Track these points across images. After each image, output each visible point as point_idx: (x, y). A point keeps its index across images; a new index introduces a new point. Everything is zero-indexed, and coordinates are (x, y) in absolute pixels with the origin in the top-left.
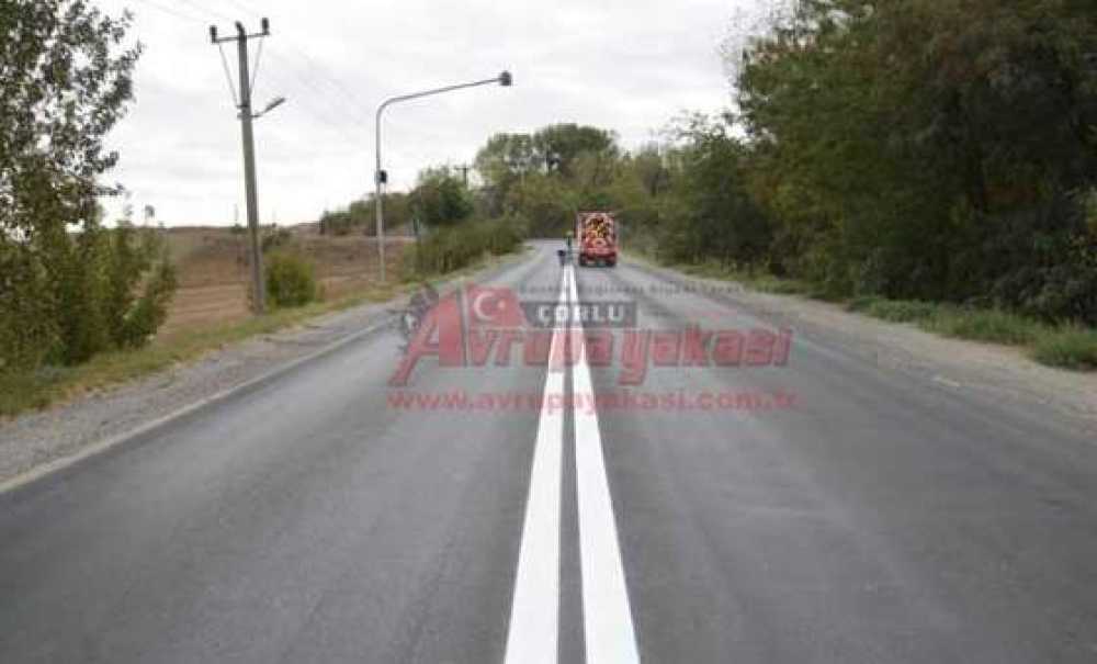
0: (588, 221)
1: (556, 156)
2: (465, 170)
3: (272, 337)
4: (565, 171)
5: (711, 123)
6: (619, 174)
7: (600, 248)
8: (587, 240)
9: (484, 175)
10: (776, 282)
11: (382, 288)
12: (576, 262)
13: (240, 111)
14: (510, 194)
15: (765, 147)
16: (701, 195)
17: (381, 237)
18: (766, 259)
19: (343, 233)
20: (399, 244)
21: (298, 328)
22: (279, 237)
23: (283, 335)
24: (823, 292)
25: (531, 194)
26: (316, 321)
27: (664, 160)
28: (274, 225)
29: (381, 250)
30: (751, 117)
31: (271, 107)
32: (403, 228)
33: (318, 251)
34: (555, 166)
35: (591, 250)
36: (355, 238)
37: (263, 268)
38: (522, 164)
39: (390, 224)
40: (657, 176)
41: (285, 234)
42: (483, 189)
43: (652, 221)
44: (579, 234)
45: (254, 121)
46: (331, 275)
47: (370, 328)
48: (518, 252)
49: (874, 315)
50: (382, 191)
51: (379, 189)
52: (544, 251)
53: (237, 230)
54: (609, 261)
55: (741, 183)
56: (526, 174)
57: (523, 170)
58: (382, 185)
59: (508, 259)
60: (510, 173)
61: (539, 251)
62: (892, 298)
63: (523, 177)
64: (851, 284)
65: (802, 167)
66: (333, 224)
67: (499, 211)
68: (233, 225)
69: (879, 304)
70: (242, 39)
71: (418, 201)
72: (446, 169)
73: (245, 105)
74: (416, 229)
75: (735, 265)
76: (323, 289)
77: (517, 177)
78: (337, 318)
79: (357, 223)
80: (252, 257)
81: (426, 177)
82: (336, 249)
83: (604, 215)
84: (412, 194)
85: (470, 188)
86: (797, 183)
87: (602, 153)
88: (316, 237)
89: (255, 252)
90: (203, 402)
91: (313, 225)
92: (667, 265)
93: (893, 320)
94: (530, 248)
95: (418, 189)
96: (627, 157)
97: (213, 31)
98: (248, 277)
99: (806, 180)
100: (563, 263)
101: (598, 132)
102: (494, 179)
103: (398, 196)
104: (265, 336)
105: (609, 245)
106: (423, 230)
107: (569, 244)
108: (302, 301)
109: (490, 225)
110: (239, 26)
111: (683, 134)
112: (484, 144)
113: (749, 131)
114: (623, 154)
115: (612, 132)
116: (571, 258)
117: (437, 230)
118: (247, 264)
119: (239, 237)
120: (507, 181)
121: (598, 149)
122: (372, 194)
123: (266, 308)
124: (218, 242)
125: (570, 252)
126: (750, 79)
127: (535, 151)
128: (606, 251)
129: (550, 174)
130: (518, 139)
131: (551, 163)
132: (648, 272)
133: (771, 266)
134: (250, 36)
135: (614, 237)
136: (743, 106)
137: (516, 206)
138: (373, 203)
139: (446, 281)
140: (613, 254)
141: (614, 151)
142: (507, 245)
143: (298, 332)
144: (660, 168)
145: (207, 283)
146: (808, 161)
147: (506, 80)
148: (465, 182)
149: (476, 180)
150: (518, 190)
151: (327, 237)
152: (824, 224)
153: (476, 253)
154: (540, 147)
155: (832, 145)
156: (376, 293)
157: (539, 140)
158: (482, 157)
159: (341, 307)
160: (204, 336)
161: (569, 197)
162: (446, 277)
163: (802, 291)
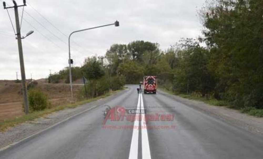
0: (147, 79)
1: (136, 53)
2: (102, 58)
3: (32, 122)
4: (139, 59)
5: (194, 42)
6: (159, 60)
7: (151, 87)
8: (147, 85)
9: (109, 60)
10: (217, 102)
11: (72, 103)
12: (143, 92)
13: (16, 36)
14: (119, 67)
15: (214, 50)
16: (189, 68)
17: (71, 84)
18: (213, 93)
19: (57, 82)
20: (78, 86)
21: (42, 118)
22: (34, 84)
23: (37, 121)
24: (233, 105)
25: (126, 67)
26: (49, 116)
27: (176, 54)
28: (31, 79)
29: (71, 88)
30: (209, 39)
31: (28, 35)
32: (80, 80)
33: (48, 89)
34: (136, 57)
35: (148, 89)
36: (61, 84)
37: (28, 96)
38: (123, 56)
39: (74, 79)
40: (173, 61)
41: (35, 83)
42: (109, 66)
43: (171, 78)
44: (144, 83)
45: (22, 40)
46: (53, 98)
47: (68, 119)
48: (122, 89)
49: (251, 115)
50: (71, 66)
51: (70, 65)
52: (132, 89)
53: (17, 81)
54: (154, 92)
55: (205, 64)
56: (125, 60)
57: (124, 58)
58: (71, 64)
59: (118, 92)
60: (119, 60)
61: (130, 89)
62: (258, 108)
63: (124, 61)
64: (243, 103)
65: (228, 58)
66: (53, 79)
67: (115, 74)
68: (16, 79)
69: (253, 111)
70: (16, 7)
71: (84, 71)
72: (95, 58)
73: (19, 34)
74: (84, 81)
75: (201, 95)
76: (50, 104)
77: (121, 61)
78: (55, 114)
79: (62, 78)
80: (23, 92)
81: (87, 61)
82: (55, 88)
83: (152, 77)
84: (82, 67)
85: (104, 65)
86: (225, 64)
87: (153, 52)
88: (47, 84)
89: (25, 90)
90: (8, 146)
91: (46, 79)
92: (177, 94)
93: (258, 116)
94: (127, 88)
95: (84, 66)
96: (162, 54)
97: (4, 4)
98: (22, 99)
99: (229, 63)
100: (138, 93)
101: (152, 44)
102: (113, 62)
103: (77, 68)
104: (30, 121)
105: (154, 87)
106: (87, 81)
107: (140, 86)
108: (43, 108)
109: (111, 79)
110: (14, 2)
111: (183, 45)
112: (109, 49)
113: (208, 44)
114: (161, 52)
115: (157, 44)
116: (142, 91)
117: (92, 81)
118: (22, 94)
119: (19, 84)
120: (118, 62)
121: (152, 50)
122: (67, 68)
123: (30, 111)
124: (11, 86)
125: (141, 89)
126: (210, 23)
127: (128, 51)
128: (153, 89)
129: (134, 60)
130: (122, 46)
131: (134, 55)
132: (170, 97)
133: (215, 95)
134: (19, 6)
135: (155, 84)
136: (206, 35)
137: (121, 72)
138: (68, 71)
139: (96, 100)
140: (155, 90)
141: (158, 51)
142: (118, 86)
143: (42, 120)
144: (175, 58)
145: (8, 101)
146: (230, 57)
147: (117, 24)
148: (102, 63)
149: (106, 62)
150: (122, 66)
151: (51, 84)
152: (235, 80)
153: (107, 90)
154: (130, 49)
155: (239, 50)
156: (70, 105)
157: (130, 47)
158: (108, 53)
159: (56, 110)
160: (7, 122)
161: (141, 69)
162: (95, 99)
163: (226, 105)
